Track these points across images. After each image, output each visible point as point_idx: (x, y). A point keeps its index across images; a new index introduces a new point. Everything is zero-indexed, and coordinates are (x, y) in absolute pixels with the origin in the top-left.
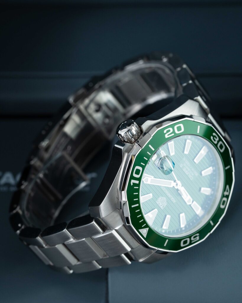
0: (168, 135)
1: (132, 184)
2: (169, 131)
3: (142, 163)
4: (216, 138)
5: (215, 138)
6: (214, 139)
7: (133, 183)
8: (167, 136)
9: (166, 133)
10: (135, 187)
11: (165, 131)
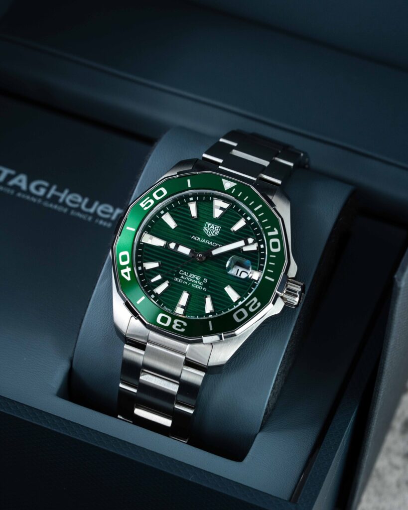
0: (253, 302)
1: (275, 229)
2: (253, 307)
3: (275, 256)
4: (177, 327)
5: (180, 326)
6: (181, 324)
7: (274, 231)
8: (255, 299)
9: (257, 302)
10: (270, 227)
11: (259, 304)
